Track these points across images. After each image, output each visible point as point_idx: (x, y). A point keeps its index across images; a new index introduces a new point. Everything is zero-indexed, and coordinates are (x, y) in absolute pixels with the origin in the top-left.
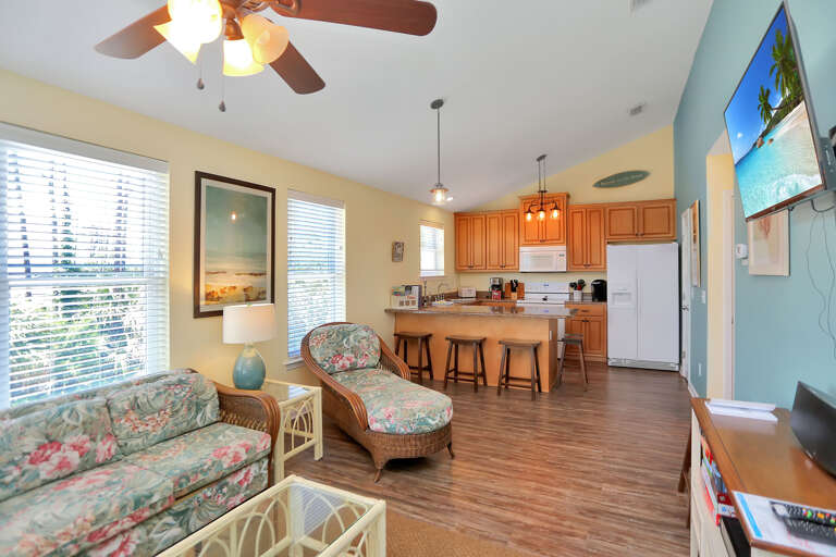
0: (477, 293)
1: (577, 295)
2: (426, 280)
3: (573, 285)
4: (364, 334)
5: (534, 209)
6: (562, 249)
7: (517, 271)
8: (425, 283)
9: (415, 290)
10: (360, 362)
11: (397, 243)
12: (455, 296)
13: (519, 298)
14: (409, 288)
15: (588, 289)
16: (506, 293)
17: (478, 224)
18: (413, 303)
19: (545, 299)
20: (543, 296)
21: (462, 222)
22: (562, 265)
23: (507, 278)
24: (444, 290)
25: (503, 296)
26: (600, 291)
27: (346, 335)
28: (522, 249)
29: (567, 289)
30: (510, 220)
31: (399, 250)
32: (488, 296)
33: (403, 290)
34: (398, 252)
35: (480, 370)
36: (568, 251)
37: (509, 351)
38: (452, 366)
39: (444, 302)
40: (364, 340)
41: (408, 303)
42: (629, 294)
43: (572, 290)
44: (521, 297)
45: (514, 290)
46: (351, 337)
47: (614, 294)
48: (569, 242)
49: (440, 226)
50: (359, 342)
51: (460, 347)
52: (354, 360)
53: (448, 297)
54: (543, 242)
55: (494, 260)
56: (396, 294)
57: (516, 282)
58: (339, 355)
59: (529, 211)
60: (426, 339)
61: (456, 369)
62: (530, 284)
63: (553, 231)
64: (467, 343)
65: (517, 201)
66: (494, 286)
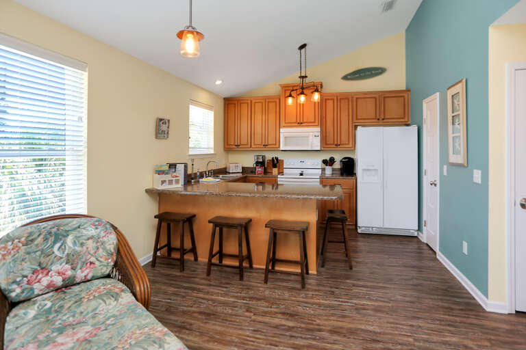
0: (243, 168)
1: (329, 170)
2: (194, 158)
3: (325, 162)
4: (92, 231)
5: (294, 94)
6: (317, 130)
7: (277, 149)
8: (193, 160)
9: (181, 168)
10: (80, 275)
11: (161, 120)
12: (224, 171)
13: (279, 174)
14: (173, 166)
15: (337, 165)
16: (268, 168)
17: (244, 107)
18: (177, 182)
19: (301, 174)
20: (300, 171)
21: (231, 105)
22: (316, 144)
23: (269, 156)
24: (213, 167)
25: (265, 172)
26: (348, 167)
27: (59, 237)
28: (281, 129)
29: (320, 165)
30: (272, 105)
31: (164, 127)
32: (252, 171)
33: (167, 168)
34: (162, 128)
35: (245, 252)
36: (321, 132)
37: (275, 235)
38: (216, 249)
39: (211, 179)
40: (91, 241)
41: (170, 182)
42: (376, 170)
43: (324, 166)
44: (281, 173)
45: (275, 166)
46: (70, 240)
47: (364, 170)
48: (322, 124)
49: (210, 108)
50: (82, 245)
51: (225, 230)
52: (69, 273)
53: (216, 173)
54: (300, 124)
55: (258, 140)
56: (160, 172)
57: (277, 159)
58: (44, 269)
59: (290, 96)
60: (190, 220)
61: (220, 252)
62: (289, 162)
63: (309, 114)
64: (231, 226)
65: (279, 88)
66: (257, 163)
